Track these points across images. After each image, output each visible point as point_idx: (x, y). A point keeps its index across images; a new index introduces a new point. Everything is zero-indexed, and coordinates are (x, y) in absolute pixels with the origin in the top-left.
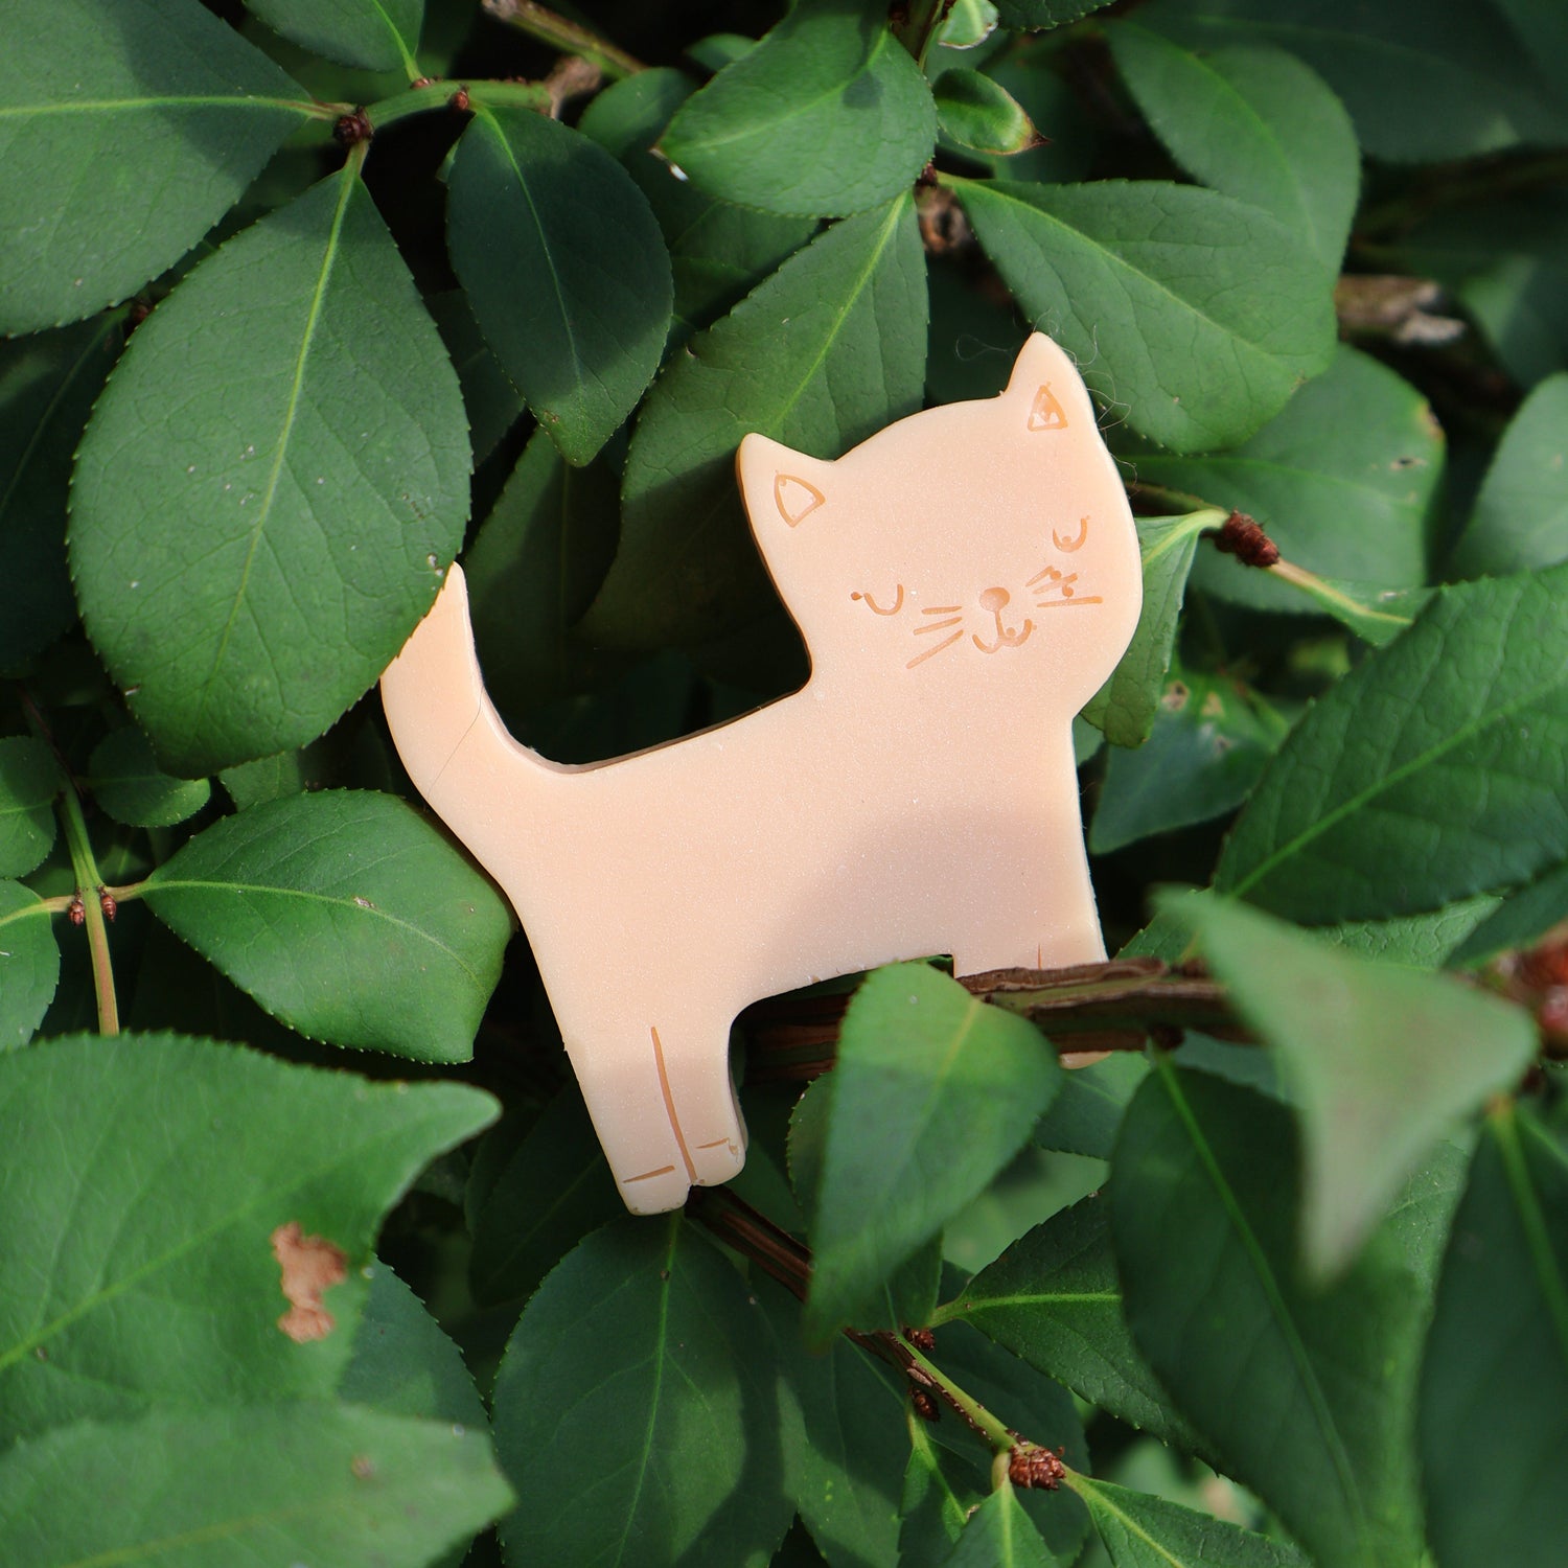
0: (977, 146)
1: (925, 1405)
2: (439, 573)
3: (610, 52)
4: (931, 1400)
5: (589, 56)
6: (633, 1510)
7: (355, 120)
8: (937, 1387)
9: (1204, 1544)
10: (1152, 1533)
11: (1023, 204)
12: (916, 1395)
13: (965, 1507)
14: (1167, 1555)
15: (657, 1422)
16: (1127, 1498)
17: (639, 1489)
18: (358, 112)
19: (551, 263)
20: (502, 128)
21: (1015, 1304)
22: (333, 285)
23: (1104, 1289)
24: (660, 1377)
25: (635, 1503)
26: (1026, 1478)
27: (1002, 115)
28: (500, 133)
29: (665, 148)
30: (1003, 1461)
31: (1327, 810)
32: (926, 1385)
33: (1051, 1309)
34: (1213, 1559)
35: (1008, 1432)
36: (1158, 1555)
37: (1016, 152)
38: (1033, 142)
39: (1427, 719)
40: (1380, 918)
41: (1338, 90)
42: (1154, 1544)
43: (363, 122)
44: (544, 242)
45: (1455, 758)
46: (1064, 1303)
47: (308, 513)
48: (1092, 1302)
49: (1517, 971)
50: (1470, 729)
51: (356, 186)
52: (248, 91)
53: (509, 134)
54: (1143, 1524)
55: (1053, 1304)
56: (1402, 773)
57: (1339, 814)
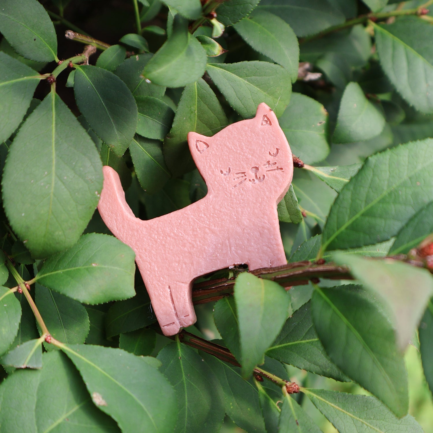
0: (209, 55)
1: (259, 378)
2: (99, 196)
3: (97, 42)
4: (261, 377)
5: (93, 44)
6: (186, 420)
7: (51, 78)
8: (261, 373)
9: (338, 399)
10: (325, 399)
11: (221, 69)
12: (256, 376)
13: (276, 402)
14: (330, 403)
15: (187, 396)
16: (316, 391)
17: (186, 414)
18: (51, 75)
19: (104, 105)
20: (84, 71)
21: (276, 348)
22: (56, 124)
23: (298, 340)
24: (185, 384)
25: (186, 417)
26: (291, 391)
27: (214, 46)
28: (84, 72)
29: (144, 75)
30: (284, 388)
31: (350, 218)
32: (258, 373)
33: (285, 347)
34: (341, 402)
35: (283, 380)
36: (327, 404)
37: (219, 55)
38: (222, 52)
39: (373, 191)
40: (373, 244)
41: (287, 21)
42: (326, 401)
43: (53, 78)
44: (102, 100)
45: (383, 201)
46: (289, 346)
47: (63, 187)
48: (296, 344)
49: (417, 253)
50: (385, 193)
51: (56, 96)
52: (24, 76)
53: (86, 72)
54: (322, 397)
55: (286, 346)
56: (369, 206)
57: (354, 219)
